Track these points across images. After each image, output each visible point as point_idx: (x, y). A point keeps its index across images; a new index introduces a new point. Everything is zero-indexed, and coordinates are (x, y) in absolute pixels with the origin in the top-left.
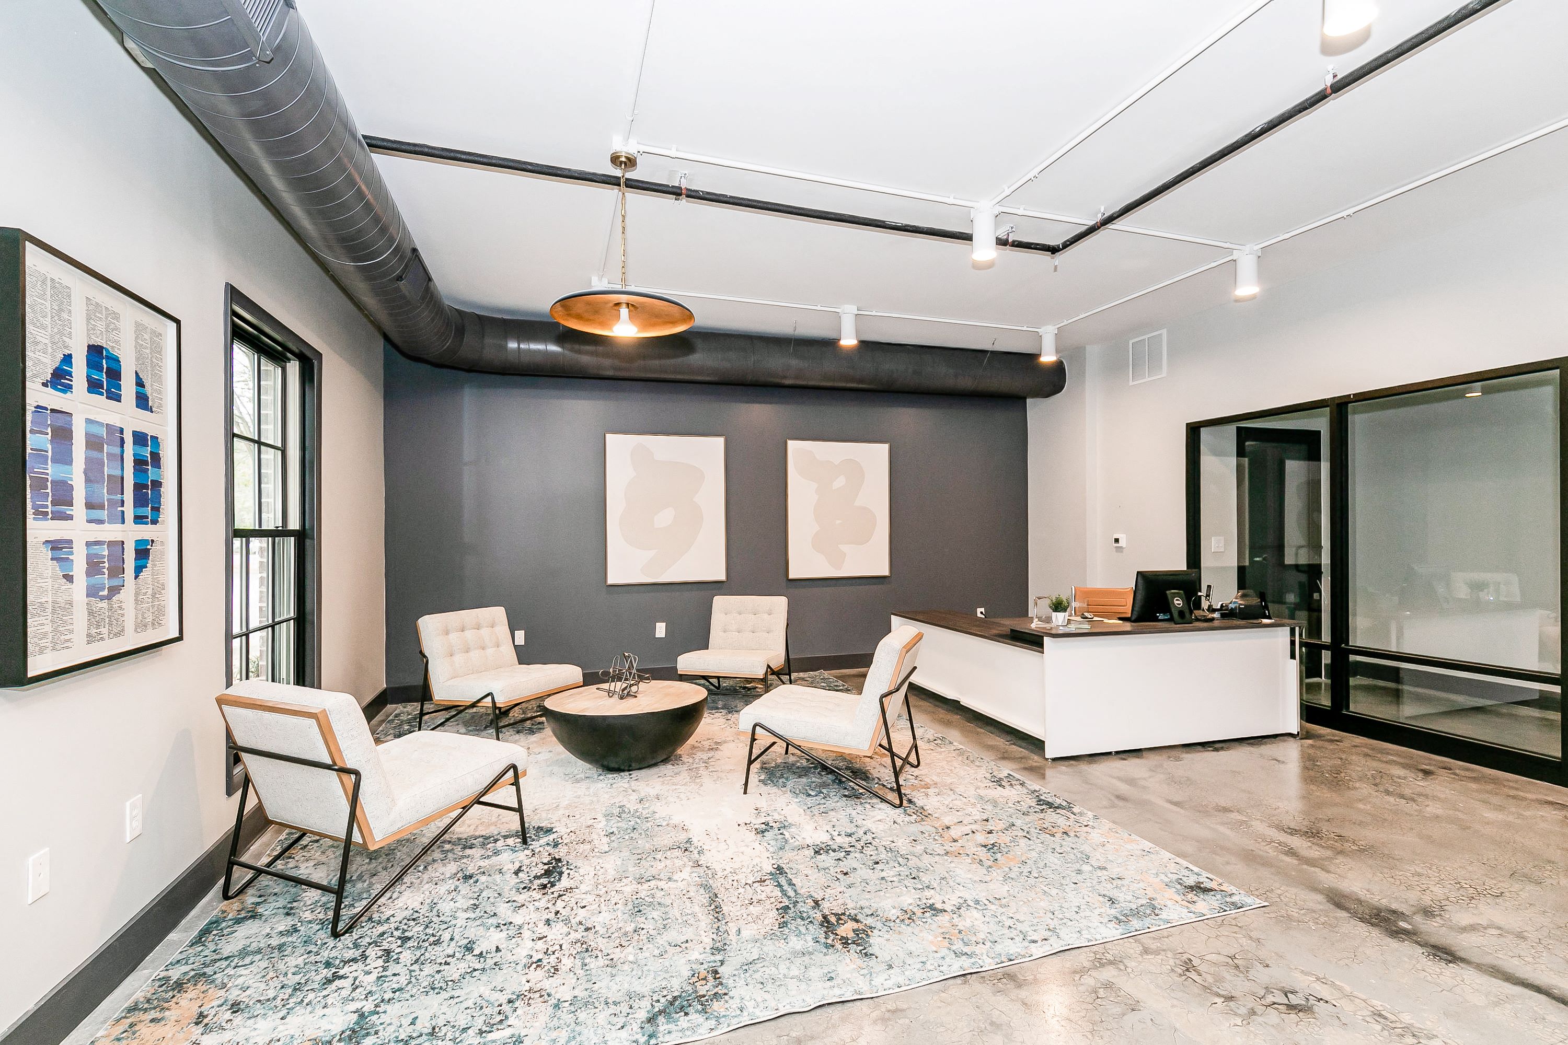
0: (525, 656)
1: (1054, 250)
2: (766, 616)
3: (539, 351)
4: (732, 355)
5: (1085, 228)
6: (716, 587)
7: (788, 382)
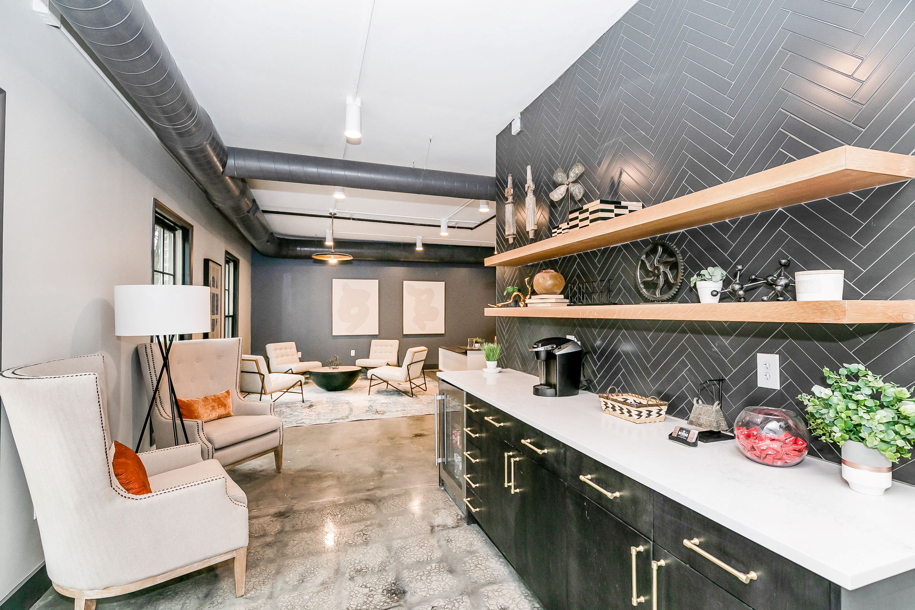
0: (301, 360)
1: (471, 229)
2: (390, 347)
3: (308, 251)
4: (379, 251)
5: (478, 224)
6: (375, 337)
7: (402, 260)
